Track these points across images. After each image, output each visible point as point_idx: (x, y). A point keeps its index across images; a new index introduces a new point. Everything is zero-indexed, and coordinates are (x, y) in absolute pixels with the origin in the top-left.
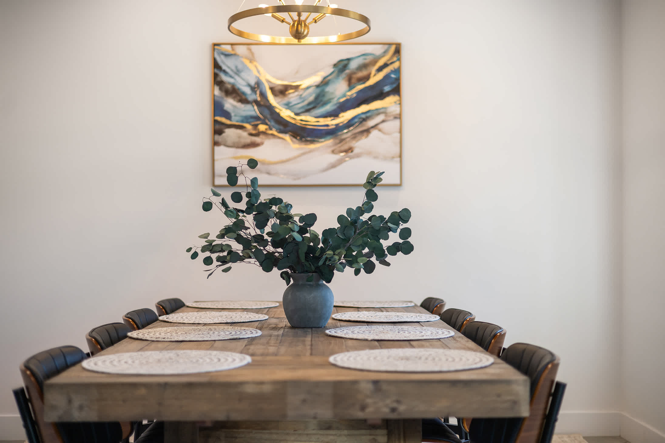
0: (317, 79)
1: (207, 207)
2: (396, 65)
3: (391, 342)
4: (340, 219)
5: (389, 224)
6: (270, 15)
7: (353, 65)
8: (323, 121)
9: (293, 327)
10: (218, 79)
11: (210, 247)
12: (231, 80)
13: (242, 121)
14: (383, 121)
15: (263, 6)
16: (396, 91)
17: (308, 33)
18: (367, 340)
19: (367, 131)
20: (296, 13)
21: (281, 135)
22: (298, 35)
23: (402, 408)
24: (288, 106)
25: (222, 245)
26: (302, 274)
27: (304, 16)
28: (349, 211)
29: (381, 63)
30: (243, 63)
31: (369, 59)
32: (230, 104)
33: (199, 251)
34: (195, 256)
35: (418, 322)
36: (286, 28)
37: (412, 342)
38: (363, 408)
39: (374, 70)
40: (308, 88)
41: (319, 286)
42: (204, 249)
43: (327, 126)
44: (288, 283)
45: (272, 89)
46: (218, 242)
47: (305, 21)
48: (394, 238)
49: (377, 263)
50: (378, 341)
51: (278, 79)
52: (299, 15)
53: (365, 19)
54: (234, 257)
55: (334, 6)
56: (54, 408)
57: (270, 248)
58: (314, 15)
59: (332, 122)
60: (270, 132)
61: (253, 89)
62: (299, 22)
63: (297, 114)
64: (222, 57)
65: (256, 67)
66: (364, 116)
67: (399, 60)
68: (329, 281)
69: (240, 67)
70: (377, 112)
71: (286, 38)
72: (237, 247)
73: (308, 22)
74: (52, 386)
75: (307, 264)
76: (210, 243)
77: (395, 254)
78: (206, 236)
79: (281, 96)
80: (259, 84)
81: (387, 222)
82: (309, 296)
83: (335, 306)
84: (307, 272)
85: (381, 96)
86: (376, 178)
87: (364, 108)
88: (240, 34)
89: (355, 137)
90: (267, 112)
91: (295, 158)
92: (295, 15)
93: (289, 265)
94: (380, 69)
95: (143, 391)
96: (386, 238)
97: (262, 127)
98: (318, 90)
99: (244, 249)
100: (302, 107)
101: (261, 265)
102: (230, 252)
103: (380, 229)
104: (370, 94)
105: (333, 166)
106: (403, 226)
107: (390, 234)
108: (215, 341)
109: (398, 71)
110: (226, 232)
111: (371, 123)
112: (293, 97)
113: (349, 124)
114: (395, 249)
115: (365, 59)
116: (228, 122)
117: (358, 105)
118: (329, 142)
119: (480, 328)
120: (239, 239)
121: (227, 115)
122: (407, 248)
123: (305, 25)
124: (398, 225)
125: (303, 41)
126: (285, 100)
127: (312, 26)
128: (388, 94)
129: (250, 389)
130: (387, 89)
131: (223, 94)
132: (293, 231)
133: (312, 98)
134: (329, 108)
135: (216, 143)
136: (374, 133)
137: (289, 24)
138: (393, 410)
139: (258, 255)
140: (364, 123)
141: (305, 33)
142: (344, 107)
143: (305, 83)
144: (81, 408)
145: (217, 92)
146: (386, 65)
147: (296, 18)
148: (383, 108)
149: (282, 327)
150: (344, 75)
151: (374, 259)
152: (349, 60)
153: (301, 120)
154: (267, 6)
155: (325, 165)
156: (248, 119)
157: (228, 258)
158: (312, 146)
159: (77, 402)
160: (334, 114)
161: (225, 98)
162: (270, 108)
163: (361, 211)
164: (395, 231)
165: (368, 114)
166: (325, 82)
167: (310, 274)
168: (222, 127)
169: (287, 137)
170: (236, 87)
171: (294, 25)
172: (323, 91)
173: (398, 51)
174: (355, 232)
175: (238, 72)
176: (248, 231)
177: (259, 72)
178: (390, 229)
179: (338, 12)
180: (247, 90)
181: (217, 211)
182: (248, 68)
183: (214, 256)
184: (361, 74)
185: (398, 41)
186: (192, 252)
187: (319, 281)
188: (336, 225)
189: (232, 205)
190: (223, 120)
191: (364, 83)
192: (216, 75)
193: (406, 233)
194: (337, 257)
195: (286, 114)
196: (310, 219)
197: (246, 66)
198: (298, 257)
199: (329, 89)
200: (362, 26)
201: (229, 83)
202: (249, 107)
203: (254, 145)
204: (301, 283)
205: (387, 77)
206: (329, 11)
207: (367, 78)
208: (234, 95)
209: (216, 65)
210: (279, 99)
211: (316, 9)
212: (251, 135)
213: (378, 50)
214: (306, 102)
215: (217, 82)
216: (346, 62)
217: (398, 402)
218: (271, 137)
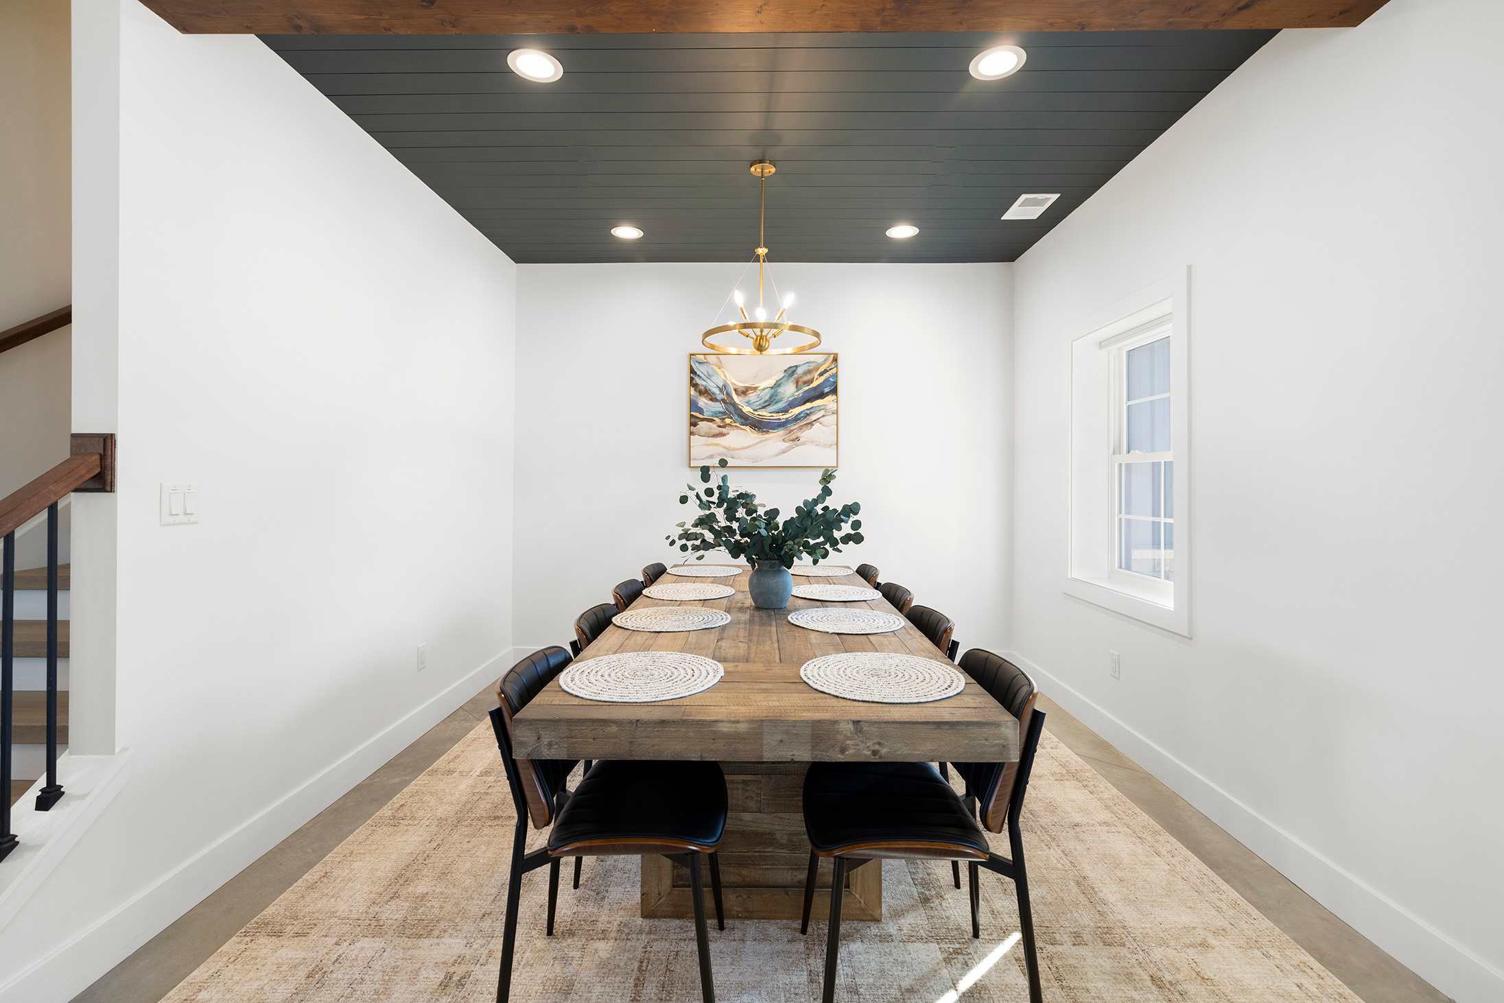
0: (771, 382)
1: (684, 500)
2: (834, 371)
3: (851, 636)
4: (798, 509)
5: (842, 517)
6: (737, 331)
7: (800, 371)
8: (776, 416)
9: (758, 608)
10: (694, 382)
11: (686, 536)
12: (704, 383)
13: (713, 416)
14: (823, 416)
15: (731, 323)
16: (834, 391)
17: (769, 346)
18: (828, 633)
19: (811, 424)
20: (759, 329)
21: (742, 427)
22: (760, 348)
23: (884, 751)
24: (748, 403)
25: (696, 533)
26: (766, 561)
27: (766, 331)
28: (806, 503)
29: (822, 369)
30: (713, 369)
31: (812, 366)
32: (703, 402)
33: (676, 539)
34: (672, 543)
35: (865, 601)
36: (750, 342)
37: (869, 636)
38: (843, 751)
39: (816, 375)
40: (764, 389)
41: (780, 571)
42: (680, 538)
43: (780, 419)
44: (753, 567)
45: (735, 390)
46: (693, 530)
47: (766, 336)
48: (846, 528)
49: (830, 549)
50: (838, 634)
51: (740, 382)
52: (762, 331)
53: (817, 334)
54: (706, 546)
55: (791, 323)
56: (522, 744)
57: (738, 537)
58: (774, 331)
59: (783, 417)
60: (734, 424)
61: (721, 390)
62: (761, 337)
63: (755, 410)
64: (697, 364)
65: (723, 372)
66: (808, 412)
67: (837, 366)
68: (789, 568)
69: (711, 372)
70: (819, 408)
71: (749, 349)
72: (709, 537)
73: (768, 337)
74: (520, 721)
75: (771, 553)
76: (686, 531)
77: (848, 543)
78: (682, 525)
79: (743, 395)
80: (725, 386)
81: (839, 514)
82: (771, 581)
83: (792, 575)
84: (770, 559)
85: (822, 396)
86: (830, 475)
87: (808, 405)
88: (712, 347)
89: (801, 428)
90: (731, 409)
91: (754, 445)
92: (758, 331)
93: (756, 553)
94: (821, 374)
95: (614, 729)
96: (839, 529)
97: (728, 421)
98: (773, 391)
99: (715, 538)
100: (760, 404)
101: (730, 552)
102: (704, 541)
103: (833, 521)
104: (813, 394)
105: (784, 452)
106: (853, 518)
107: (842, 524)
108: (689, 631)
109: (835, 375)
110: (701, 522)
111: (813, 417)
112: (752, 396)
113: (796, 419)
114: (847, 539)
115: (810, 366)
116: (701, 416)
117: (804, 403)
118: (781, 432)
119: (924, 614)
120: (712, 530)
121: (701, 411)
122: (858, 539)
123: (766, 339)
124: (849, 517)
125: (764, 353)
126: (747, 399)
127: (772, 341)
128: (828, 394)
129: (725, 728)
130: (827, 390)
131: (698, 394)
132: (760, 528)
133: (767, 398)
134: (780, 405)
135: (691, 433)
136: (817, 425)
137: (753, 338)
138: (875, 753)
139: (727, 544)
140: (808, 417)
141: (766, 346)
142: (792, 405)
143: (762, 385)
144: (550, 745)
145: (693, 392)
146: (826, 371)
147: (759, 334)
148: (823, 405)
149: (747, 608)
150: (792, 378)
151: (827, 546)
152: (796, 366)
153: (759, 415)
154: (735, 323)
155: (777, 451)
156: (716, 414)
157: (702, 546)
158: (767, 436)
159: (546, 741)
160: (785, 411)
161: (699, 397)
162: (734, 405)
163: (816, 502)
164: (846, 522)
165: (812, 410)
166: (778, 385)
167: (773, 561)
168: (697, 420)
169: (748, 428)
170: (708, 388)
171: (757, 339)
172: (776, 391)
173: (835, 360)
174: (812, 523)
175: (709, 376)
176: (719, 524)
177: (725, 376)
178: (843, 521)
179: (794, 328)
180: (717, 391)
181: (693, 502)
182: (717, 374)
183: (689, 544)
184: (806, 378)
185: (836, 352)
186: (671, 540)
187: (780, 566)
188: (795, 515)
189: (704, 498)
190: (698, 415)
191: (809, 385)
192: (692, 379)
193: (856, 525)
194: (796, 547)
195: (747, 410)
196: (774, 513)
197: (716, 371)
198: (763, 547)
199: (781, 390)
200: (815, 339)
201: (702, 385)
202: (718, 404)
203: (722, 435)
204: (765, 568)
205: (827, 380)
206: (788, 327)
207: (811, 381)
208: (706, 395)
209: (692, 371)
210: (740, 398)
211: (775, 326)
212: (720, 427)
213: (820, 359)
214: (763, 400)
215: (693, 384)
216: (795, 369)
217: (879, 744)
218: (734, 428)
